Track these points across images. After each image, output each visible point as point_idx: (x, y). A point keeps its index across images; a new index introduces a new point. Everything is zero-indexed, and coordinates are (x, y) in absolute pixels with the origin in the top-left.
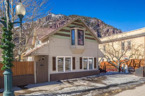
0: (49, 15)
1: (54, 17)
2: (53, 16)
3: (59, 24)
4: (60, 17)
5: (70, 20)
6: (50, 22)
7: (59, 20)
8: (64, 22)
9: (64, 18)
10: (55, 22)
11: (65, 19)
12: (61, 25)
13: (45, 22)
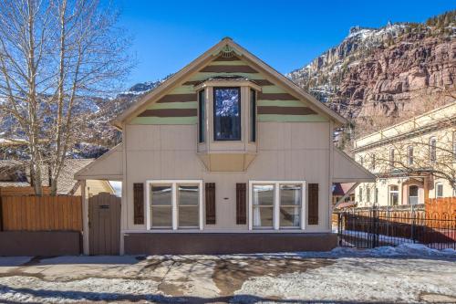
0: (351, 36)
1: (367, 40)
2: (364, 36)
3: (387, 59)
4: (391, 35)
5: (430, 35)
6: (352, 59)
7: (386, 45)
8: (407, 48)
9: (405, 35)
10: (370, 58)
11: (409, 37)
12: (394, 60)
13: (336, 64)
